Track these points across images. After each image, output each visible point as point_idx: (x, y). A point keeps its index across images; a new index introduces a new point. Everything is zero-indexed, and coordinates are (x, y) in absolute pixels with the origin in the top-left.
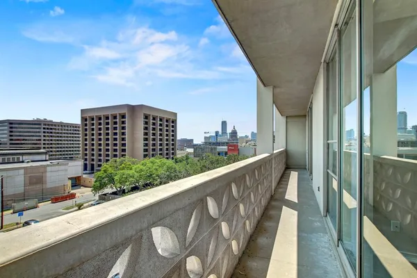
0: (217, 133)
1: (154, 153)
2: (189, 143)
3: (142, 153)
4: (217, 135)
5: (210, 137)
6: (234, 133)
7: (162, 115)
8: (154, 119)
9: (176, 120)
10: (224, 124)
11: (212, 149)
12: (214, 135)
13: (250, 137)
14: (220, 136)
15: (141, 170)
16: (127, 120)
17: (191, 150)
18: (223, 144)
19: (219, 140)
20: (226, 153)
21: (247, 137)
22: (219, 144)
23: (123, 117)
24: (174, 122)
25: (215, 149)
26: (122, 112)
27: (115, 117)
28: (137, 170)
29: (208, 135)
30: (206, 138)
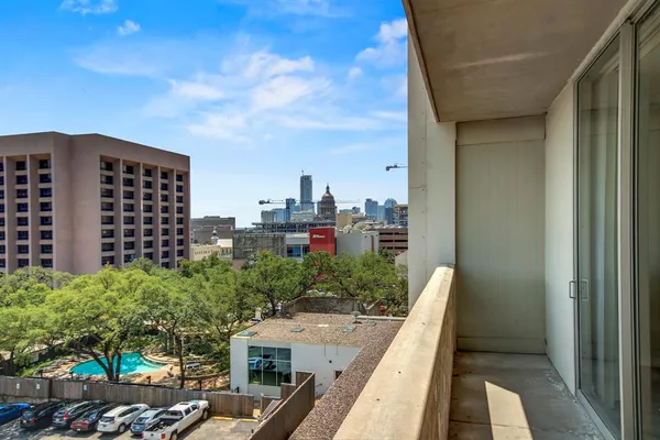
0: (290, 202)
1: (131, 252)
2: (224, 226)
3: (98, 254)
4: (288, 208)
5: (274, 213)
6: (328, 202)
7: (151, 162)
8: (130, 170)
9: (187, 174)
10: (306, 182)
11: (275, 240)
12: (284, 207)
13: (363, 211)
14: (297, 209)
15: (68, 305)
16: (53, 171)
17: (227, 243)
18: (302, 227)
19: (295, 218)
20: (306, 249)
21: (356, 210)
22: (292, 228)
23: (44, 163)
24: (184, 177)
25: (283, 238)
26: (41, 150)
27: (21, 165)
28: (57, 304)
29: (268, 208)
30: (264, 214)
